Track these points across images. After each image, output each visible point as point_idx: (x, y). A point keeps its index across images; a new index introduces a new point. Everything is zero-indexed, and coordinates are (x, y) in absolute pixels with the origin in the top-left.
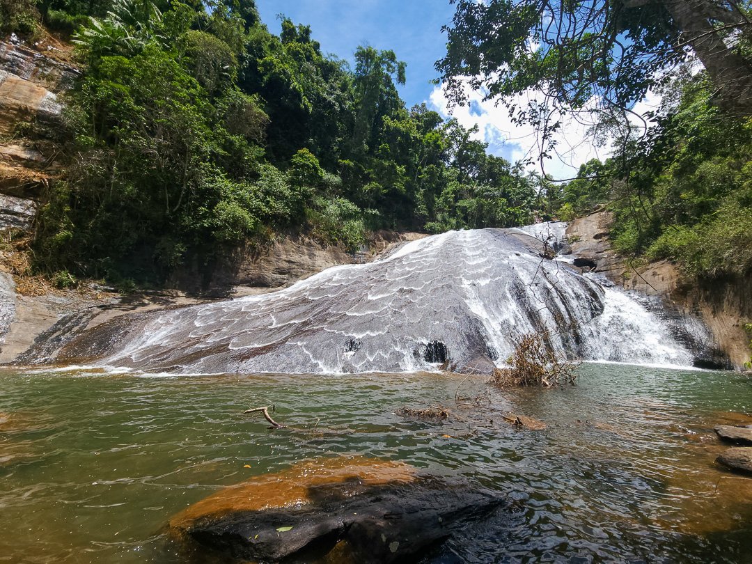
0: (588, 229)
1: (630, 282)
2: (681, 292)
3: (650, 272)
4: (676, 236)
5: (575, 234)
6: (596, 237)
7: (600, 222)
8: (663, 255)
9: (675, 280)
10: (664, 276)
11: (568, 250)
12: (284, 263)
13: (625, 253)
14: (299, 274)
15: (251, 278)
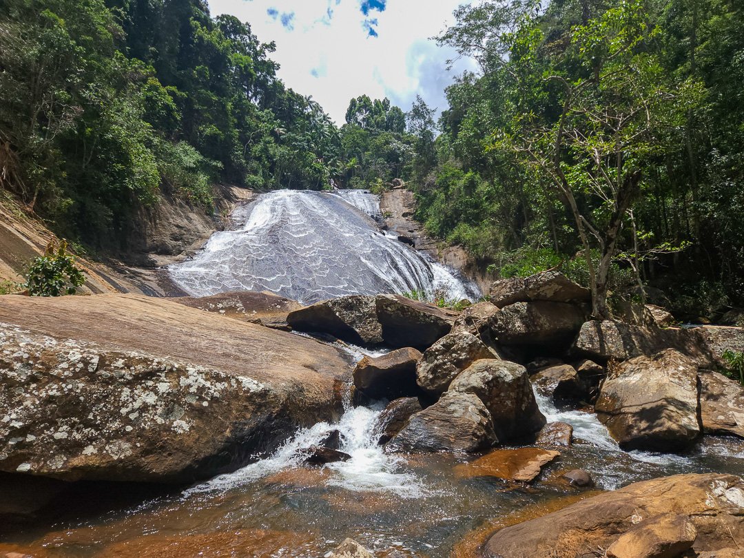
0: (397, 207)
1: (443, 259)
2: (468, 267)
3: (452, 253)
4: (465, 231)
5: (387, 209)
6: (404, 215)
7: (404, 200)
8: (456, 242)
9: (466, 260)
10: (459, 257)
11: (383, 225)
12: (176, 228)
13: (432, 235)
14: (190, 240)
15: (157, 245)
